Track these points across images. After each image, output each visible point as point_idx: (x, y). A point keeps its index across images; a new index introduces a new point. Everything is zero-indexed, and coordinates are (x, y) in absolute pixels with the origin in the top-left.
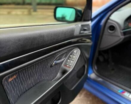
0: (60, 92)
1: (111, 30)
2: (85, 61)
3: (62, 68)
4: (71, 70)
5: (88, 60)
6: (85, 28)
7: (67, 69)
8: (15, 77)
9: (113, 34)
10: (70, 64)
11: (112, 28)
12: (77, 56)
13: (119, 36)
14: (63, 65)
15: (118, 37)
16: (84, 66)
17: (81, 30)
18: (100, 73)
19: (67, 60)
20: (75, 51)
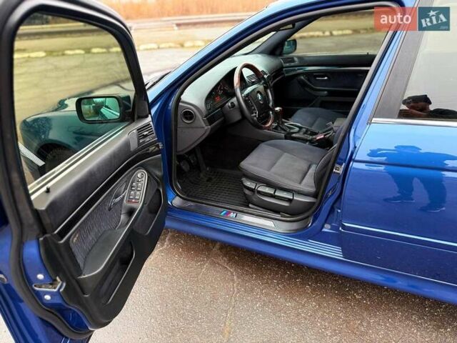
0: (131, 243)
1: (187, 119)
2: (158, 182)
3: (125, 207)
4: (141, 205)
5: (162, 178)
6: (145, 133)
7: (134, 205)
8: (77, 236)
9: (193, 125)
10: (137, 197)
11: (189, 115)
12: (143, 182)
13: (203, 127)
14: (125, 201)
15: (202, 129)
16: (158, 190)
17: (139, 140)
18: (187, 194)
19: (129, 192)
20: (139, 175)
